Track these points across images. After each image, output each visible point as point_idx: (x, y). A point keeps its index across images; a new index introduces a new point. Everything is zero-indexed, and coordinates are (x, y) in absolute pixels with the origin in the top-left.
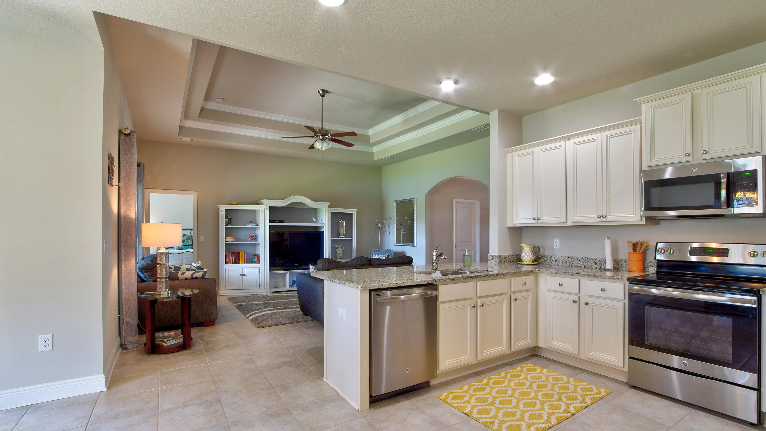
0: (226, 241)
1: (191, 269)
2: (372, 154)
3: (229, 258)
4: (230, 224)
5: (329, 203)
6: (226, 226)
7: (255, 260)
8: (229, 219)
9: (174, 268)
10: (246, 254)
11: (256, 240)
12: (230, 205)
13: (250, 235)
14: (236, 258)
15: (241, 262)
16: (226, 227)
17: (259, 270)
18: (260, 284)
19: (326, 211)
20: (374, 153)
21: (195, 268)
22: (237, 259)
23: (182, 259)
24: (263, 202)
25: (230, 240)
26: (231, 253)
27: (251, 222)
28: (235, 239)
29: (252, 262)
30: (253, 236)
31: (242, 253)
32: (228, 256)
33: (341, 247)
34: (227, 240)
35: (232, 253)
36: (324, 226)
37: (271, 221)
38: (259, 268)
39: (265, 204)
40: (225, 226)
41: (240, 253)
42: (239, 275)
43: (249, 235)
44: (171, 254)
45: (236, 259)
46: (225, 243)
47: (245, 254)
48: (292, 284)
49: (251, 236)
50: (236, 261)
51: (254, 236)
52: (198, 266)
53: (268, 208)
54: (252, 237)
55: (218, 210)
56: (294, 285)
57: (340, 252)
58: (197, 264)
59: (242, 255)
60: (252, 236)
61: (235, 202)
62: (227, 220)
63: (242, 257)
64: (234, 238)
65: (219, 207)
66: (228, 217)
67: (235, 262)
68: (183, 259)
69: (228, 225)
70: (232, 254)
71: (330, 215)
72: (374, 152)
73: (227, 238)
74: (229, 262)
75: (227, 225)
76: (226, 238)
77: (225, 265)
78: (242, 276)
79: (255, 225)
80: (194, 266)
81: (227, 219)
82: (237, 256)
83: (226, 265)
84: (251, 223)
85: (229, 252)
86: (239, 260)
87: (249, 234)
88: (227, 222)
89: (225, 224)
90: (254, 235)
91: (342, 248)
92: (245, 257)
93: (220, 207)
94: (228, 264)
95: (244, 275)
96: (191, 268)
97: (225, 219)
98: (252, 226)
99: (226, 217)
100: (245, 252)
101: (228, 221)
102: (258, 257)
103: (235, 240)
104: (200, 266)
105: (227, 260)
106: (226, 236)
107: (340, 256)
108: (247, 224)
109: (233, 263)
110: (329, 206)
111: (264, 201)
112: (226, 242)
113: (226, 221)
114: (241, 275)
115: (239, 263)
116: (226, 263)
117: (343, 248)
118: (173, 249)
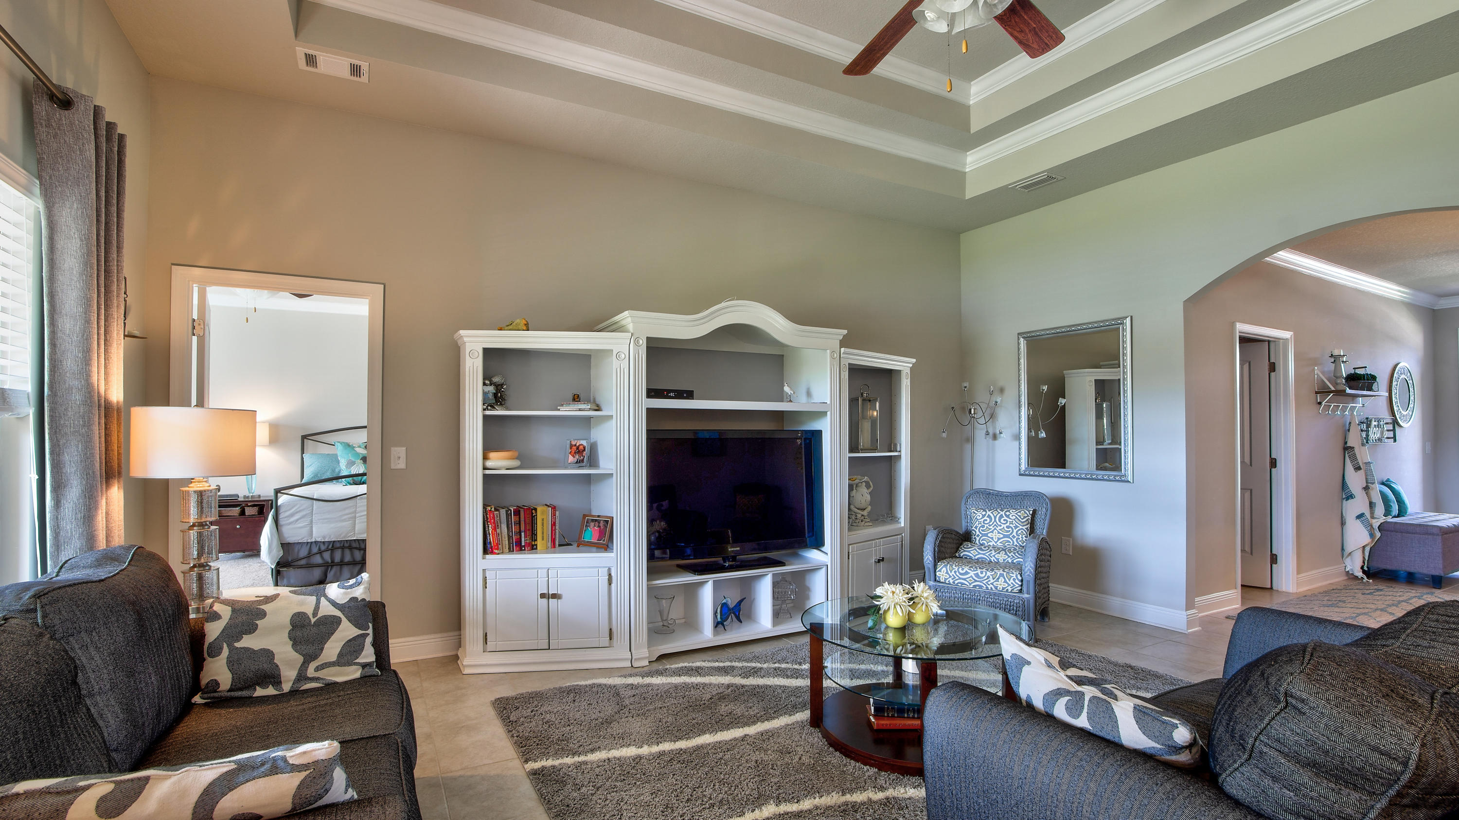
0: (485, 468)
1: (313, 620)
2: (959, 177)
3: (498, 531)
4: (501, 404)
5: (845, 332)
6: (488, 413)
7: (590, 535)
8: (498, 387)
9: (230, 613)
10: (557, 513)
11: (593, 462)
12: (501, 329)
13: (571, 446)
14: (523, 528)
15: (539, 542)
16: (486, 418)
17: (610, 575)
18: (611, 629)
19: (832, 358)
20: (967, 175)
21: (338, 613)
22: (528, 533)
23: (355, 517)
24: (623, 323)
25: (500, 462)
26: (503, 512)
27: (576, 399)
28: (517, 458)
29: (581, 544)
30: (581, 447)
31: (543, 513)
32: (494, 523)
33: (864, 484)
34: (489, 464)
35: (507, 511)
36: (829, 413)
37: (652, 393)
38: (609, 569)
39: (631, 327)
40: (484, 410)
41: (536, 509)
42: (535, 596)
43: (568, 446)
44: (321, 502)
45: (523, 534)
46: (485, 476)
47: (554, 515)
48: (719, 619)
49: (575, 448)
50: (523, 539)
51: (584, 448)
52: (354, 599)
53: (643, 343)
54: (578, 450)
55: (456, 352)
56: (725, 623)
57: (863, 502)
58: (351, 587)
59: (543, 520)
60: (578, 448)
61: (518, 321)
62: (491, 389)
63: (543, 525)
64: (516, 454)
65: (459, 342)
66: (496, 379)
67: (517, 546)
68: (357, 515)
69: (493, 407)
70: (508, 515)
71: (846, 375)
72: (965, 173)
73: (492, 455)
74: (497, 544)
75: (491, 406)
76: (485, 458)
77: (484, 558)
78: (545, 600)
79: (590, 409)
80: (334, 603)
81: (491, 385)
82: (528, 521)
83: (488, 556)
84: (574, 400)
85: (496, 510)
86: (533, 536)
87: (568, 442)
88: (491, 396)
89: (484, 404)
90: (584, 443)
91: (868, 486)
92: (554, 524)
93: (465, 339)
94: (492, 553)
95: (555, 596)
96: (315, 614)
97: (484, 384)
98: (580, 410)
99: (487, 378)
100: (554, 508)
101: (495, 395)
102: (602, 524)
103: (517, 463)
104: (364, 600)
105: (491, 538)
106: (488, 447)
107: (865, 513)
108: (562, 405)
109: (511, 550)
110: (844, 343)
111: (626, 318)
112: (488, 472)
113: (485, 394)
114: (543, 596)
115: (533, 548)
116: (486, 551)
117: (870, 486)
118: (338, 482)
